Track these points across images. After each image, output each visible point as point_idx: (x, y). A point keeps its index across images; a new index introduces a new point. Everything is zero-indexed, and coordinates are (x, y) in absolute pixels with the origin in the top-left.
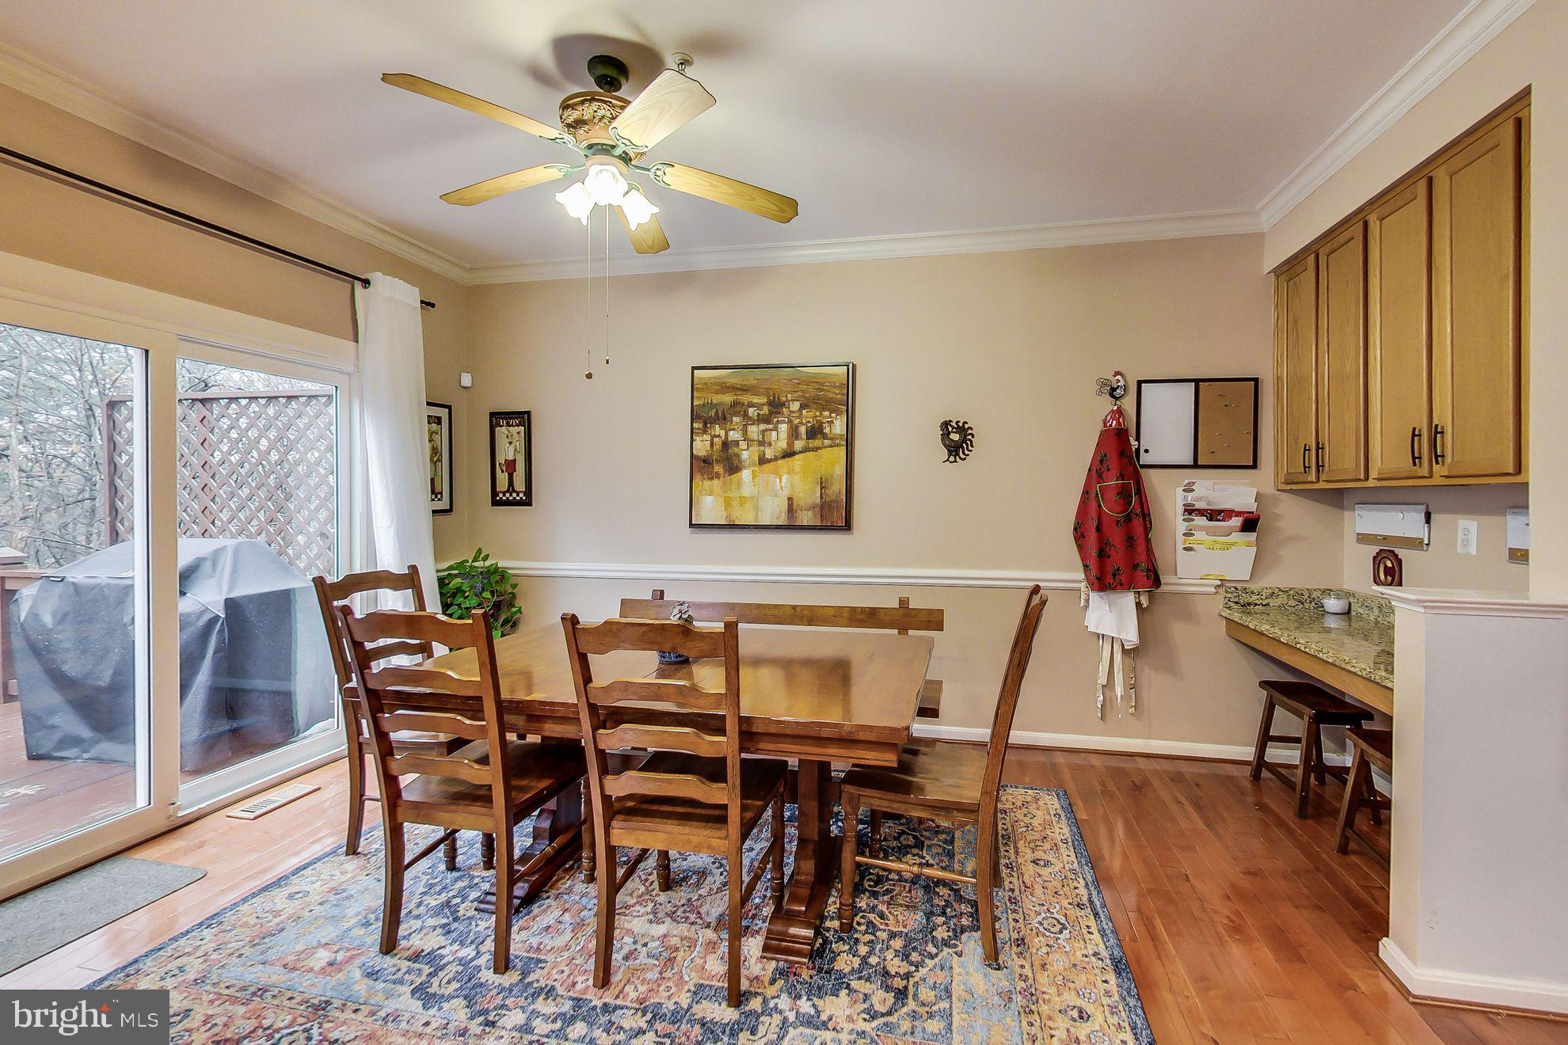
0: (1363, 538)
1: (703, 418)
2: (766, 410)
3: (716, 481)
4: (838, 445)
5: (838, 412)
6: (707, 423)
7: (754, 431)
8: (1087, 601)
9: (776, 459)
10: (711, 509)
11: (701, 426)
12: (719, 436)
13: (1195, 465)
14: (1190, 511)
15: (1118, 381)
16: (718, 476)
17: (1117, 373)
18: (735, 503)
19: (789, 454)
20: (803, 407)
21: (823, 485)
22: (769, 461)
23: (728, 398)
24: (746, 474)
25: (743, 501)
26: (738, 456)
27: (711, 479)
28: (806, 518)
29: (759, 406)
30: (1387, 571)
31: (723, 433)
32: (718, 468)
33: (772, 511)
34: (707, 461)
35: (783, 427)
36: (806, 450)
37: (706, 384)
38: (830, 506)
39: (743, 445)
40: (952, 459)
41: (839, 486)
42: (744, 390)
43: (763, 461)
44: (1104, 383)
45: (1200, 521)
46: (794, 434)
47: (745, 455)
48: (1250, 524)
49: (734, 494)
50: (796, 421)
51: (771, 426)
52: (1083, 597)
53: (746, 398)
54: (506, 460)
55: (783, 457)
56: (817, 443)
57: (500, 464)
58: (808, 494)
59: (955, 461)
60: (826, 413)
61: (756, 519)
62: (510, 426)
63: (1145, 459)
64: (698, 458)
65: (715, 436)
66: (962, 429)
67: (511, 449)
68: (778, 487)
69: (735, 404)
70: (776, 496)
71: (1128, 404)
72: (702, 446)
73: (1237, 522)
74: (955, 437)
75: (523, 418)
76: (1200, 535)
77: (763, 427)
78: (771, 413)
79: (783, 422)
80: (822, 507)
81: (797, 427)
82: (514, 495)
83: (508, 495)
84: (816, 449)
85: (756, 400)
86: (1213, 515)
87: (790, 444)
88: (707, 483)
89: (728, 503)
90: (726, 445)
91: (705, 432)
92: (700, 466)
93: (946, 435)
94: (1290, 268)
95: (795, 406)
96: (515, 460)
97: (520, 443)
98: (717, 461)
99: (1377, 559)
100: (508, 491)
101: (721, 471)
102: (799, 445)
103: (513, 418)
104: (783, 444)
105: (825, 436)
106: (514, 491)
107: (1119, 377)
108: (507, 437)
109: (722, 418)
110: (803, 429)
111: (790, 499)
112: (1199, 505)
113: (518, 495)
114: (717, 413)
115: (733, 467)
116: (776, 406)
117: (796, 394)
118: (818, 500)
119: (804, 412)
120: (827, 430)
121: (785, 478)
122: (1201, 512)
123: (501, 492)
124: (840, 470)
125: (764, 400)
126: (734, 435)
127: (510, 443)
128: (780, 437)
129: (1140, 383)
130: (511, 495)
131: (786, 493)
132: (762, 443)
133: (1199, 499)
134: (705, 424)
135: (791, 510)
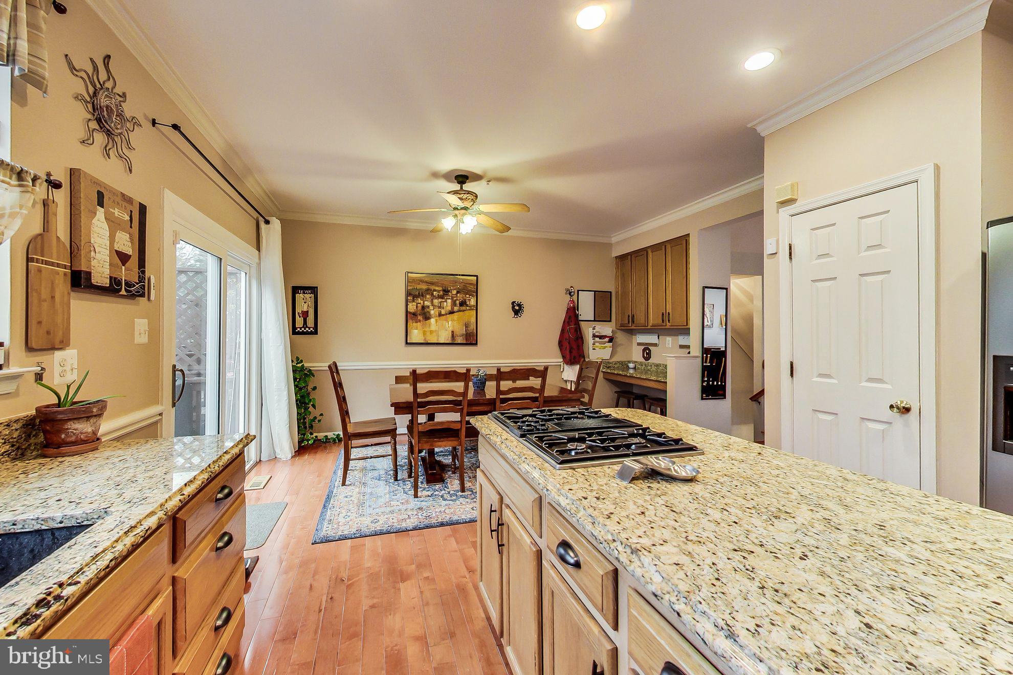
0: (639, 344)
1: (412, 295)
2: (441, 293)
3: (419, 324)
4: (473, 309)
5: (473, 296)
6: (415, 297)
7: (436, 302)
8: (564, 369)
9: (446, 314)
10: (416, 335)
11: (412, 298)
12: (420, 303)
13: (595, 321)
14: (594, 336)
15: (572, 290)
16: (420, 321)
17: (571, 287)
18: (428, 333)
19: (452, 312)
20: (458, 292)
21: (467, 326)
22: (443, 315)
23: (424, 287)
24: (433, 321)
25: (431, 332)
26: (429, 312)
27: (417, 322)
28: (459, 340)
29: (439, 291)
30: (647, 354)
31: (422, 302)
32: (420, 318)
33: (444, 337)
34: (414, 314)
35: (449, 301)
36: (459, 311)
37: (414, 280)
38: (470, 336)
39: (431, 308)
40: (516, 316)
41: (473, 326)
42: (432, 284)
43: (440, 315)
44: (567, 290)
45: (597, 339)
46: (454, 304)
47: (432, 312)
48: (611, 340)
49: (427, 329)
50: (455, 299)
51: (444, 300)
52: (562, 368)
53: (433, 287)
54: (302, 311)
55: (449, 314)
56: (464, 308)
57: (298, 313)
58: (460, 330)
59: (517, 317)
60: (468, 296)
61: (438, 341)
62: (305, 294)
63: (580, 318)
64: (410, 313)
65: (418, 303)
66: (520, 305)
67: (306, 306)
68: (447, 326)
69: (428, 290)
70: (446, 330)
71: (575, 298)
72: (412, 307)
73: (607, 339)
74: (517, 308)
75: (314, 290)
76: (597, 344)
77: (440, 300)
78: (444, 294)
79: (449, 299)
80: (466, 335)
81: (455, 301)
82: (307, 329)
83: (303, 329)
84: (464, 311)
85: (437, 288)
86: (601, 337)
87: (452, 308)
88: (414, 324)
89: (424, 333)
90: (423, 307)
91: (413, 301)
92: (410, 316)
93: (513, 307)
94: (622, 258)
95: (454, 292)
96: (308, 311)
97: (311, 303)
98: (419, 314)
99: (644, 350)
100: (303, 327)
101: (421, 319)
102: (456, 309)
103: (307, 290)
104: (449, 308)
105: (467, 306)
106: (307, 327)
107: (572, 288)
108: (303, 299)
109: (421, 295)
110: (458, 302)
111: (452, 332)
112: (597, 334)
113: (309, 329)
114: (419, 293)
115: (427, 317)
116: (446, 291)
117: (455, 287)
118: (465, 333)
119: (458, 295)
120: (468, 303)
121: (450, 323)
122: (597, 336)
123: (298, 328)
124: (474, 320)
125: (441, 289)
126: (427, 303)
127: (305, 302)
128: (448, 305)
129: (578, 291)
130: (305, 329)
131: (451, 329)
132: (440, 307)
133: (597, 332)
134: (413, 298)
135: (453, 336)
